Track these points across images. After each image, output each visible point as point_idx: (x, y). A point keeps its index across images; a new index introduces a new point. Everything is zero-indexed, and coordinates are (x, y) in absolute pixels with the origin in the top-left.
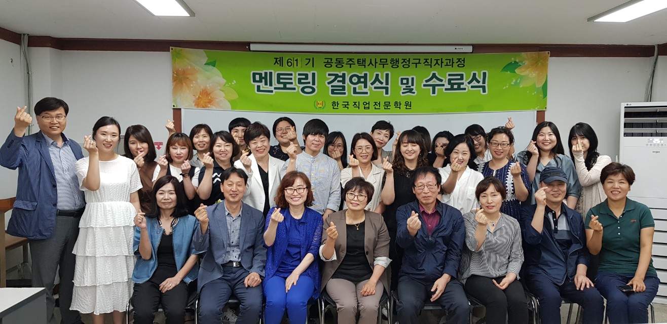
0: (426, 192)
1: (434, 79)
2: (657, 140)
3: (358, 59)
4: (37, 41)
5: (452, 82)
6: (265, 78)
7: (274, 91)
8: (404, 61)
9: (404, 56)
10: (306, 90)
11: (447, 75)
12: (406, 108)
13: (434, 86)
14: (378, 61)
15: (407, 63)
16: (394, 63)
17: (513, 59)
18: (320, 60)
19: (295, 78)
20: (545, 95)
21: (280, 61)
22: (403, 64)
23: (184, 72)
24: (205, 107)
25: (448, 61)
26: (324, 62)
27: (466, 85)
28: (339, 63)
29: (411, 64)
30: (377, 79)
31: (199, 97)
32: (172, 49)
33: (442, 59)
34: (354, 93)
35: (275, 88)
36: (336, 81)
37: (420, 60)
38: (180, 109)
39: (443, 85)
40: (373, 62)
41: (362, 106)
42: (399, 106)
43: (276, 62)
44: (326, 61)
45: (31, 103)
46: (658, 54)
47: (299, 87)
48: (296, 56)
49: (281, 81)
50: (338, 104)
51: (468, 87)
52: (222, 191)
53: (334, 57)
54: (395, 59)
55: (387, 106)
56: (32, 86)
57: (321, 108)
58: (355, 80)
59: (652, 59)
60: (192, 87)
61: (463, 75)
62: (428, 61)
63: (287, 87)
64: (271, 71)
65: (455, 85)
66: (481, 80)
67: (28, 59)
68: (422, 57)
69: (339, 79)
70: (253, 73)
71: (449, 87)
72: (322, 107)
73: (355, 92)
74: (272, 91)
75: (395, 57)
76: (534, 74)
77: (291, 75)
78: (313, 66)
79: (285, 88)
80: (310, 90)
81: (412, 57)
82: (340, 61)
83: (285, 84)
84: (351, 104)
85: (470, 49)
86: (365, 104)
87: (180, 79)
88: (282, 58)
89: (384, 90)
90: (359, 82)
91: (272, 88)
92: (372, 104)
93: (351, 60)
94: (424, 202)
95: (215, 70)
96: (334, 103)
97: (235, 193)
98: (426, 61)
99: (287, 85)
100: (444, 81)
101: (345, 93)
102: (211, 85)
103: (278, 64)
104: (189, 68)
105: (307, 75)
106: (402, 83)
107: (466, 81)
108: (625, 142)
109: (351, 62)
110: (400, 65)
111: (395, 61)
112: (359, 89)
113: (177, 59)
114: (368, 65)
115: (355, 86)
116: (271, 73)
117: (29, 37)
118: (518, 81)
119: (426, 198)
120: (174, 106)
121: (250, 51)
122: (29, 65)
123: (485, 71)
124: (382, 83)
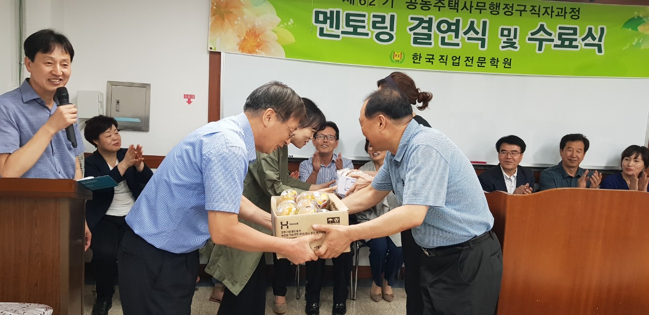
17: (636, 13)
24: (251, 52)
31: (245, 39)
34: (442, 44)
38: (220, 53)
51: (581, 44)
72: (400, 61)
83: (355, 27)
86: (454, 58)
102: (260, 23)
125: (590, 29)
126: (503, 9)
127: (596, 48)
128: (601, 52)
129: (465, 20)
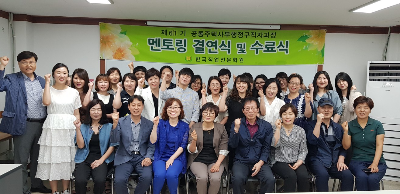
0: (251, 112)
1: (257, 45)
2: (388, 83)
3: (212, 32)
4: (18, 17)
5: (268, 46)
6: (156, 42)
7: (161, 50)
8: (240, 34)
9: (240, 31)
10: (180, 50)
11: (265, 43)
12: (240, 62)
13: (257, 49)
14: (224, 33)
15: (241, 35)
16: (233, 34)
17: (304, 34)
18: (189, 32)
19: (174, 43)
20: (323, 55)
21: (165, 32)
22: (239, 35)
23: (107, 38)
24: (119, 59)
25: (266, 34)
26: (192, 34)
27: (276, 49)
28: (201, 34)
29: (243, 36)
30: (223, 44)
31: (116, 53)
32: (100, 24)
33: (262, 33)
35: (162, 48)
36: (199, 45)
37: (249, 33)
38: (105, 60)
39: (263, 49)
40: (221, 34)
41: (214, 60)
42: (236, 61)
43: (163, 32)
44: (193, 32)
45: (15, 54)
46: (390, 33)
47: (176, 48)
48: (175, 29)
49: (166, 44)
50: (199, 59)
51: (277, 50)
52: (129, 109)
53: (198, 30)
54: (234, 32)
55: (229, 60)
56: (15, 44)
57: (190, 61)
58: (210, 44)
59: (387, 35)
60: (112, 47)
61: (274, 42)
62: (254, 34)
63: (169, 48)
64: (159, 38)
65: (270, 49)
66: (285, 46)
67: (13, 29)
68: (250, 32)
69: (200, 44)
70: (149, 39)
71: (266, 49)
73: (210, 52)
74: (160, 50)
75: (234, 31)
76: (317, 43)
77: (172, 40)
78: (185, 36)
79: (168, 48)
80: (183, 50)
81: (244, 31)
82: (201, 33)
83: (168, 46)
84: (207, 59)
85: (279, 27)
86: (216, 59)
87: (105, 41)
88: (166, 30)
89: (227, 51)
90: (212, 46)
91: (160, 48)
92: (220, 59)
93: (207, 32)
94: (249, 118)
95: (126, 37)
96: (197, 58)
97: (137, 110)
98: (253, 34)
99: (169, 47)
100: (263, 46)
101: (204, 52)
102: (123, 46)
103: (164, 34)
104: (110, 35)
105: (181, 41)
106: (238, 47)
107: (276, 46)
108: (370, 84)
109: (207, 34)
110: (237, 36)
111: (234, 33)
112: (212, 50)
113: (103, 30)
114: (218, 36)
115: (210, 48)
116: (159, 39)
117: (13, 15)
118: (307, 47)
119: (251, 116)
120: (101, 58)
121: (147, 26)
122: (14, 32)
123: (287, 41)
124: (226, 47)
125: (281, 42)
126: (238, 35)
127: (285, 51)
128: (287, 53)
129: (220, 40)
